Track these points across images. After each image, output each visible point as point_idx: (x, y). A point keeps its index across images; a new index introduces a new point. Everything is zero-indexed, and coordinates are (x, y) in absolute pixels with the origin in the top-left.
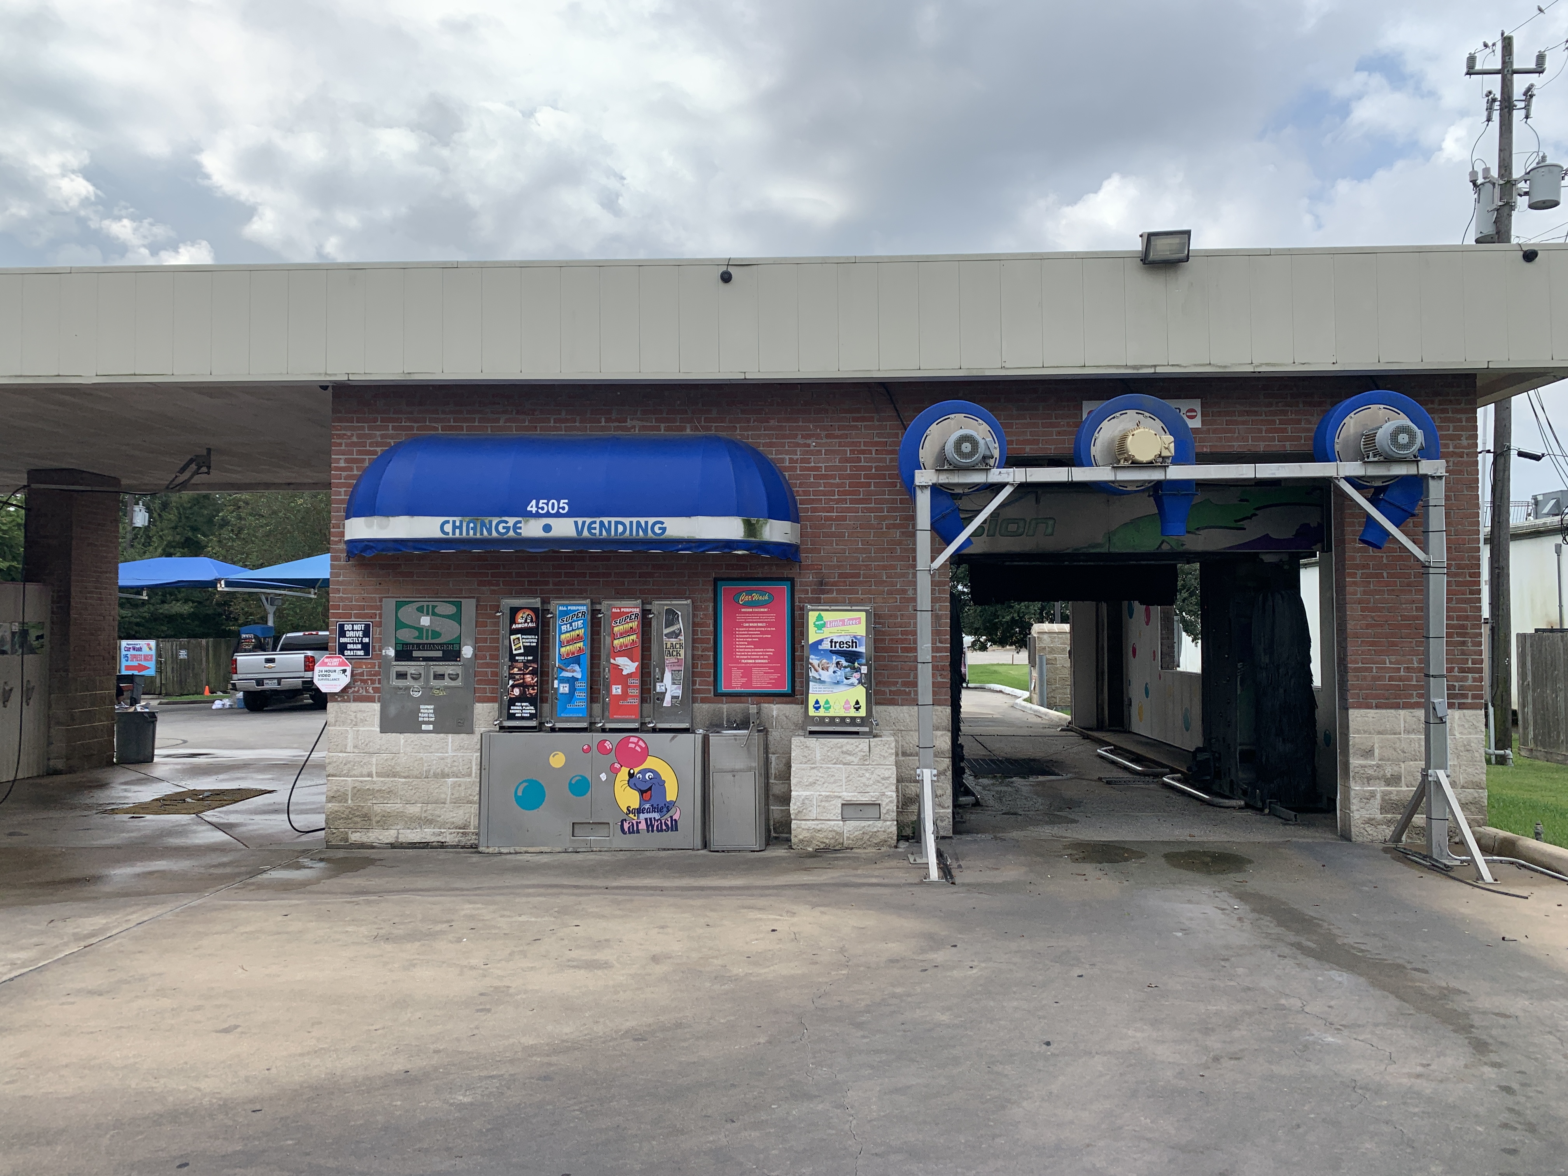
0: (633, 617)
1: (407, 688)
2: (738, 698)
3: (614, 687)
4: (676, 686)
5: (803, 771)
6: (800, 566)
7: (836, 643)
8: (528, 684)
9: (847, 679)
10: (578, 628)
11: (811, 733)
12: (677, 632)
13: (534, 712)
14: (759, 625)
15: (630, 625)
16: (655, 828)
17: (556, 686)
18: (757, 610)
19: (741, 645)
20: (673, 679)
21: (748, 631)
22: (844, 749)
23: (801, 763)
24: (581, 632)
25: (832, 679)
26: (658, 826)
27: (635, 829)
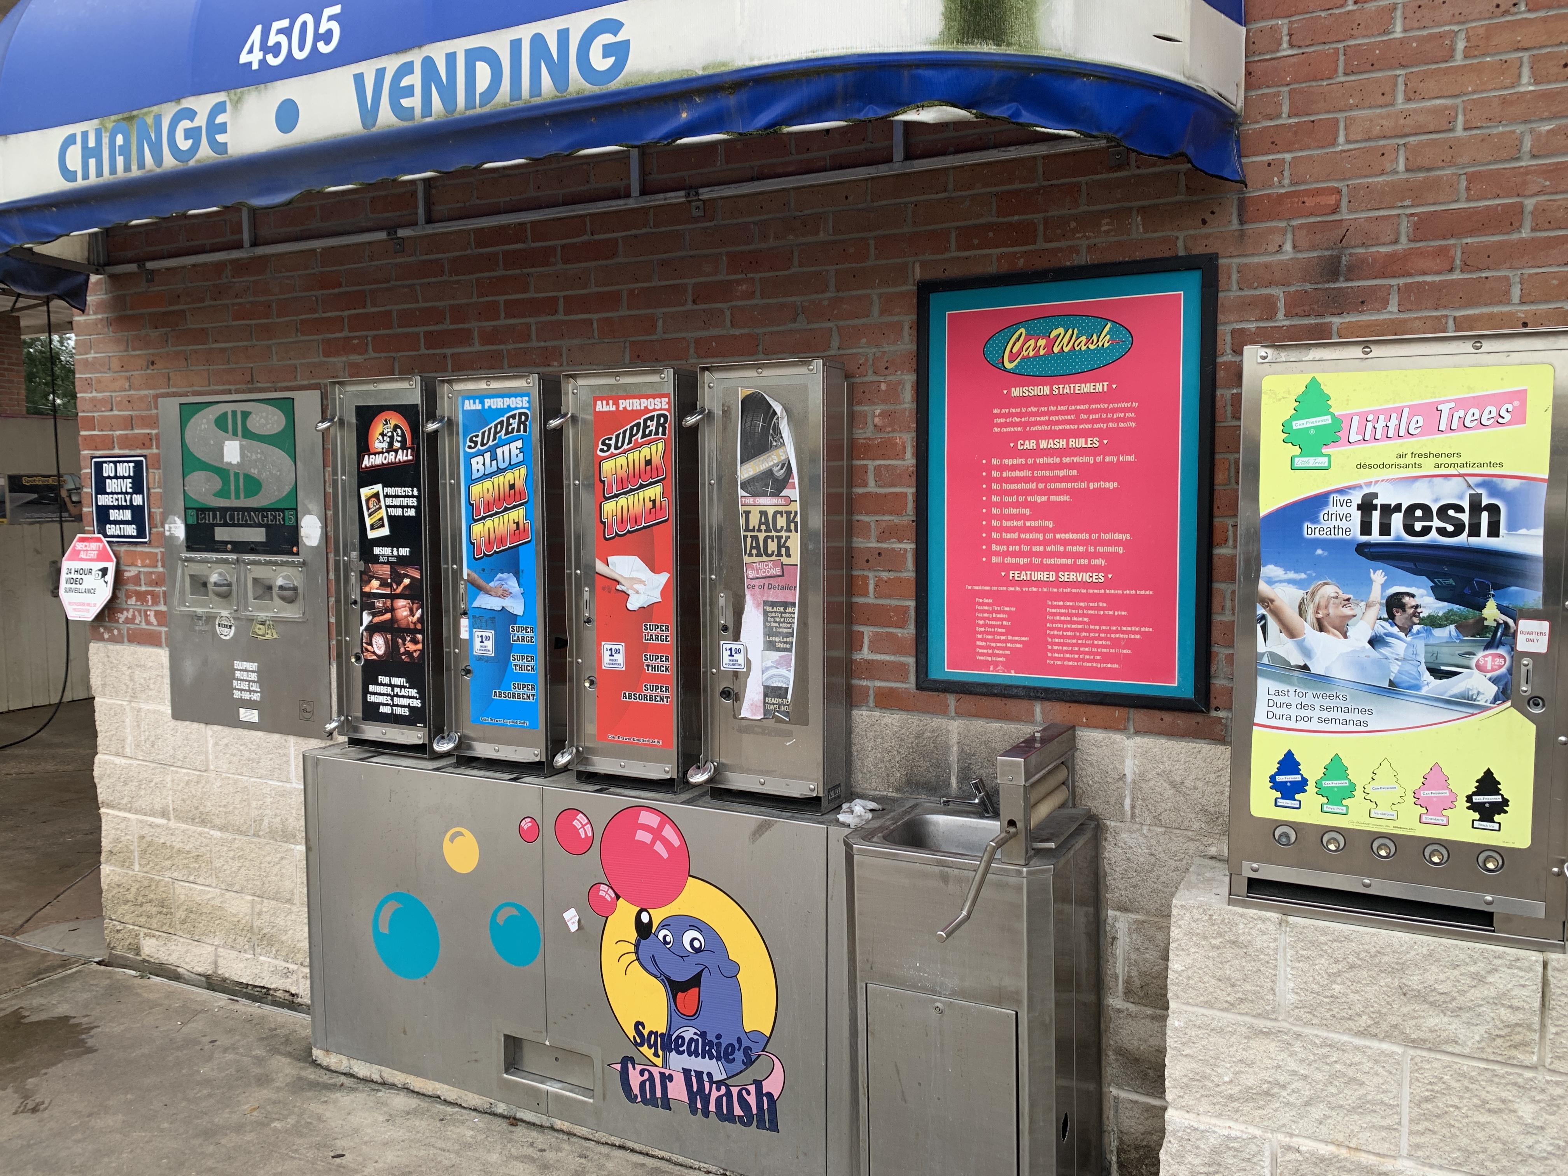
0: (652, 425)
1: (210, 619)
2: (997, 702)
3: (606, 646)
4: (776, 655)
5: (1215, 1038)
6: (1242, 205)
7: (1388, 510)
8: (403, 624)
9: (1437, 673)
10: (511, 466)
11: (1257, 886)
12: (780, 473)
13: (417, 703)
14: (1075, 443)
15: (646, 452)
16: (712, 1107)
17: (464, 635)
18: (1067, 389)
19: (1011, 517)
20: (769, 632)
21: (1035, 467)
22: (1414, 981)
23: (1209, 1005)
24: (518, 476)
25: (1362, 668)
26: (719, 1100)
27: (659, 1094)
